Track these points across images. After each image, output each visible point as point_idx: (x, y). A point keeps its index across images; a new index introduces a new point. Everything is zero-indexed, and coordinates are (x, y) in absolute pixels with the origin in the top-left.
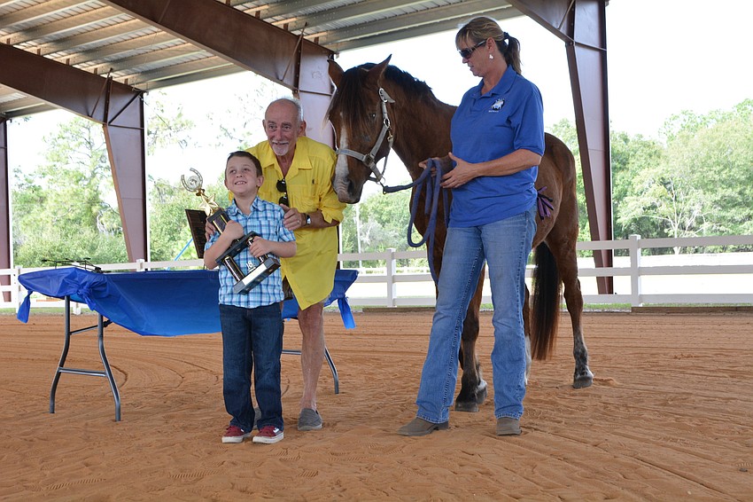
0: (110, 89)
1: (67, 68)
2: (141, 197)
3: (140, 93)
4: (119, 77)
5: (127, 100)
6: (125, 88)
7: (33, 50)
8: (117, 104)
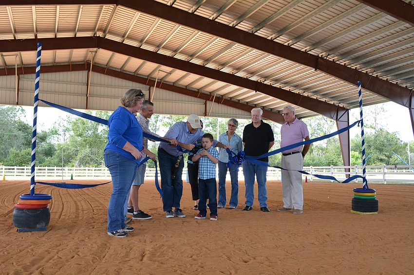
0: (338, 109)
1: (325, 102)
2: (348, 144)
3: (347, 110)
4: (341, 105)
5: (344, 112)
6: (343, 109)
7: (315, 98)
8: (340, 114)
